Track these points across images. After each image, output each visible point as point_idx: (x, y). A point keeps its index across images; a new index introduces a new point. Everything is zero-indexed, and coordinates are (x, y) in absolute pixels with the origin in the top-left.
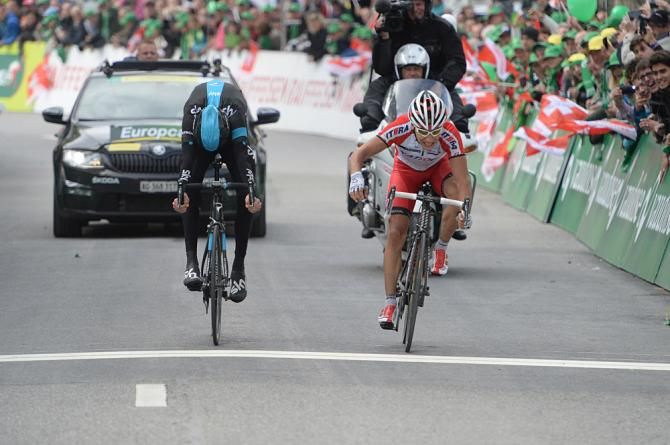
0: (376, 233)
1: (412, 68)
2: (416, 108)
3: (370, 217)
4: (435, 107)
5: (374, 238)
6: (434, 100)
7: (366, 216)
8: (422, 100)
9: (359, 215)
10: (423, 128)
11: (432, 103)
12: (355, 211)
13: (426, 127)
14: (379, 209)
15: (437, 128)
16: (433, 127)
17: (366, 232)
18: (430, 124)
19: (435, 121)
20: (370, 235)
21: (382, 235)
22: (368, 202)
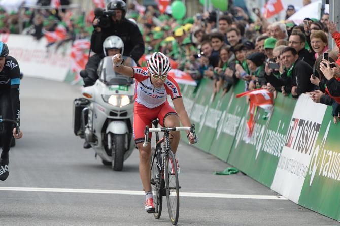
0: (92, 145)
1: (114, 50)
2: (152, 62)
3: (89, 136)
4: (164, 61)
5: (91, 149)
6: (163, 58)
7: (87, 135)
8: (155, 57)
9: (83, 135)
10: (156, 74)
11: (162, 59)
12: (79, 132)
13: (158, 73)
14: (95, 131)
15: (165, 74)
16: (163, 73)
17: (86, 145)
18: (161, 71)
19: (164, 69)
20: (88, 147)
21: (96, 146)
22: (88, 127)
